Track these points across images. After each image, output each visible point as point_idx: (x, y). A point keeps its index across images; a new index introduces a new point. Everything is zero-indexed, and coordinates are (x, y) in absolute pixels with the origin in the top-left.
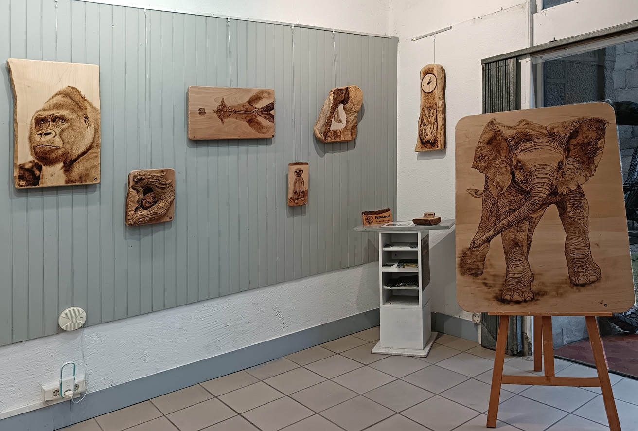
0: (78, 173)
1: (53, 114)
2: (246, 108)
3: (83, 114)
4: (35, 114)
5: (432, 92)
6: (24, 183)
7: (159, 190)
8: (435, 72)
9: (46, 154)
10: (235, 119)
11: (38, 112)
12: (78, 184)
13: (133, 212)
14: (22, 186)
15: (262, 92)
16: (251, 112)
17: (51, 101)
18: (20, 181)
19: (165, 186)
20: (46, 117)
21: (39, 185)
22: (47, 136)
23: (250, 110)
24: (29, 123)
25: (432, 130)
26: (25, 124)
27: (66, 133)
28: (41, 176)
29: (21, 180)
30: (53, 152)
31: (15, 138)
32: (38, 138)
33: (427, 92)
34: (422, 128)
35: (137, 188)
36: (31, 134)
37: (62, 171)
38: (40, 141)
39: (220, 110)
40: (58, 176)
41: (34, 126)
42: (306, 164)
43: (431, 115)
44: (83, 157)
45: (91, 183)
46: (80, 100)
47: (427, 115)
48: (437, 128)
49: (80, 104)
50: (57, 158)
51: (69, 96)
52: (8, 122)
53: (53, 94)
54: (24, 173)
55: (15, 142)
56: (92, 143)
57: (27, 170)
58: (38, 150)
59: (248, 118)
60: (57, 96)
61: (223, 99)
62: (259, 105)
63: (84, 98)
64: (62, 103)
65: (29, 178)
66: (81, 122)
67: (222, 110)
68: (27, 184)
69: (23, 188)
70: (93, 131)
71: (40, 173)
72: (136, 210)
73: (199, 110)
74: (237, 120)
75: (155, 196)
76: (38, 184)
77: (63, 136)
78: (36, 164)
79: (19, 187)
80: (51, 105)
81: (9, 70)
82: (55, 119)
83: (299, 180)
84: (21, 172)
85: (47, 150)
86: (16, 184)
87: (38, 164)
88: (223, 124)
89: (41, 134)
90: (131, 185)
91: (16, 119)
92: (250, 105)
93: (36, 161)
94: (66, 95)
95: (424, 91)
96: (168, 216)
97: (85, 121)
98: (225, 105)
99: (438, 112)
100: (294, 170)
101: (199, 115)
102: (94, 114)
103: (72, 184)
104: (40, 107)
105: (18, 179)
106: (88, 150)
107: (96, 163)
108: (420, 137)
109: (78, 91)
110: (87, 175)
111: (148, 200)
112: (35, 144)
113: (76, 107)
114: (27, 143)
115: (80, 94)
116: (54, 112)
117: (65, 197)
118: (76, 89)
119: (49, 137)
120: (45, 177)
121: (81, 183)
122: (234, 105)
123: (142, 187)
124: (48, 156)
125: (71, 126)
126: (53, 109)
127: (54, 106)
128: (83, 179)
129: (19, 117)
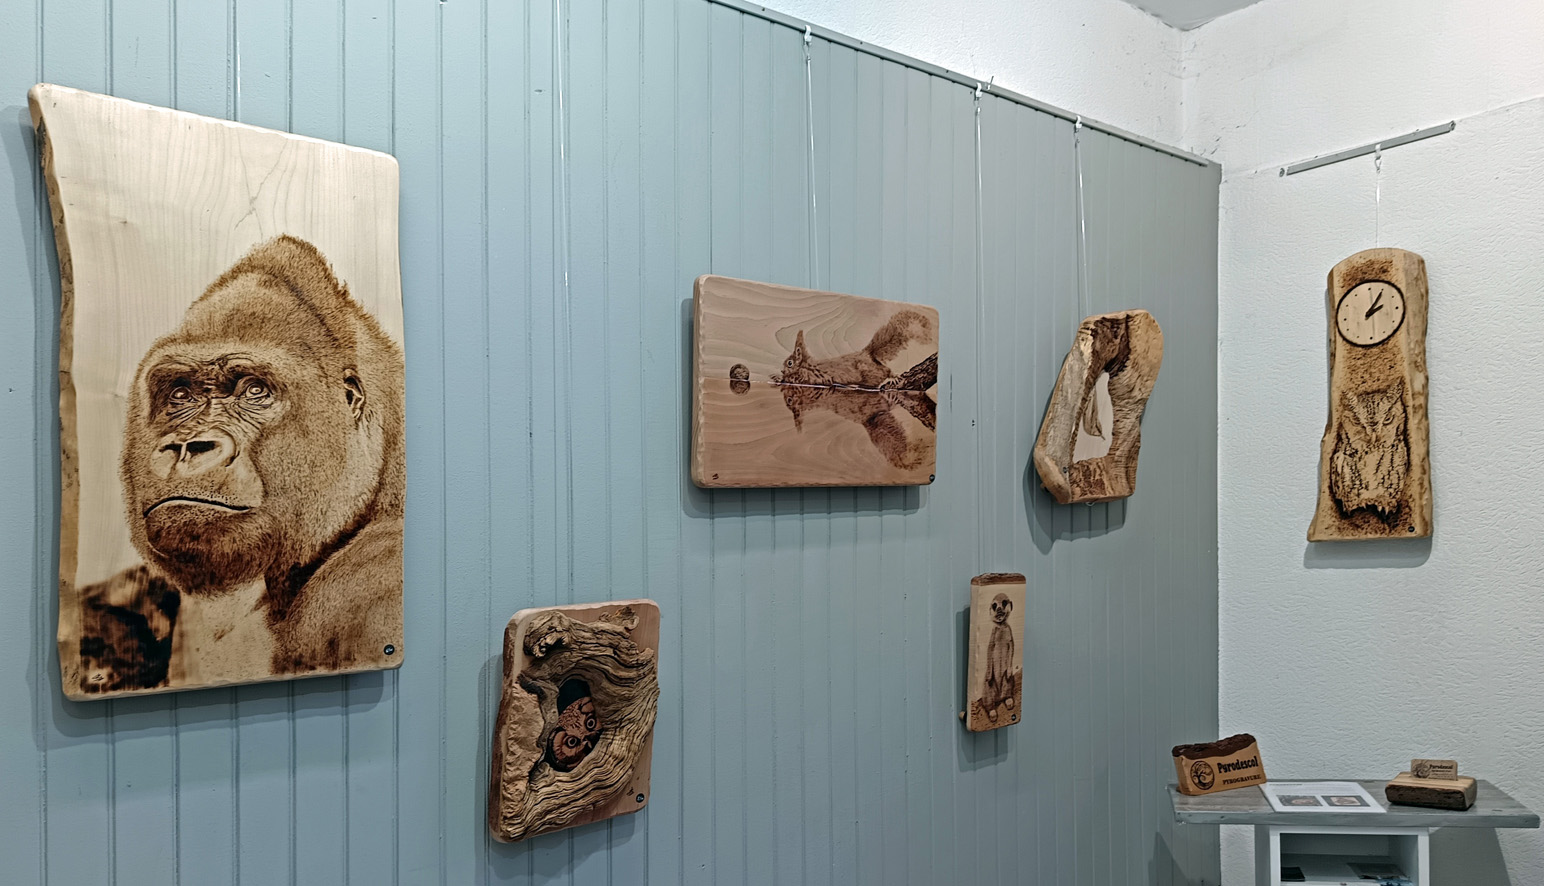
0: (323, 626)
1: (224, 360)
2: (862, 372)
3: (341, 365)
4: (151, 354)
5: (1383, 342)
6: (104, 673)
7: (612, 688)
8: (1398, 276)
9: (196, 538)
10: (831, 412)
11: (161, 345)
12: (321, 671)
13: (522, 785)
14: (94, 689)
15: (907, 316)
16: (875, 387)
17: (216, 297)
18: (86, 664)
19: (632, 674)
20: (194, 371)
21: (166, 683)
22: (202, 458)
23: (874, 382)
24: (125, 393)
25: (1384, 469)
26: (108, 397)
27: (273, 444)
28: (175, 639)
29: (93, 663)
30: (224, 531)
31: (62, 460)
32: (161, 464)
33: (1359, 342)
34: (1339, 463)
35: (540, 683)
36: (132, 445)
37: (261, 615)
38: (170, 479)
39: (790, 375)
40: (245, 639)
41: (146, 411)
42: (1020, 579)
43: (1380, 418)
44: (342, 551)
45: (371, 667)
46: (329, 303)
47: (1363, 421)
48: (1408, 465)
49: (329, 321)
50: (238, 556)
51: (287, 282)
52: (31, 388)
53: (225, 267)
54: (105, 629)
55: (65, 481)
56: (378, 490)
57: (118, 611)
58: (163, 519)
59: (868, 411)
60: (242, 279)
61: (800, 334)
62: (901, 363)
63: (345, 293)
64: (258, 309)
65: (126, 651)
66: (332, 401)
67: (797, 375)
68: (117, 679)
69: (99, 696)
70: (378, 439)
71: (172, 625)
72: (532, 775)
73: (732, 372)
74: (838, 417)
75: (594, 712)
76: (161, 676)
77: (262, 460)
78: (153, 583)
79: (80, 692)
80: (218, 317)
81: (38, 141)
82: (232, 381)
83: (1001, 638)
84: (91, 622)
85: (201, 520)
86: (66, 680)
87: (164, 585)
88: (800, 429)
89: (176, 448)
90: (516, 671)
91: (67, 373)
92: (875, 360)
93: (155, 571)
94: (276, 276)
95: (1350, 337)
96: (631, 792)
97: (349, 395)
98: (805, 359)
99: (1410, 410)
100: (990, 602)
101: (730, 392)
102: (381, 366)
103: (300, 675)
104: (173, 326)
105: (78, 658)
106: (361, 521)
107: (389, 581)
108: (1333, 493)
109: (322, 262)
110: (357, 632)
111: (571, 731)
112: (151, 494)
113: (314, 334)
114: (118, 488)
115: (328, 277)
116: (228, 348)
117: (265, 729)
118: (312, 250)
119: (207, 461)
120: (191, 643)
121: (335, 666)
122: (830, 357)
123: (554, 679)
124: (202, 547)
125: (294, 417)
126: (225, 334)
127: (229, 319)
128: (343, 648)
129: (80, 365)
